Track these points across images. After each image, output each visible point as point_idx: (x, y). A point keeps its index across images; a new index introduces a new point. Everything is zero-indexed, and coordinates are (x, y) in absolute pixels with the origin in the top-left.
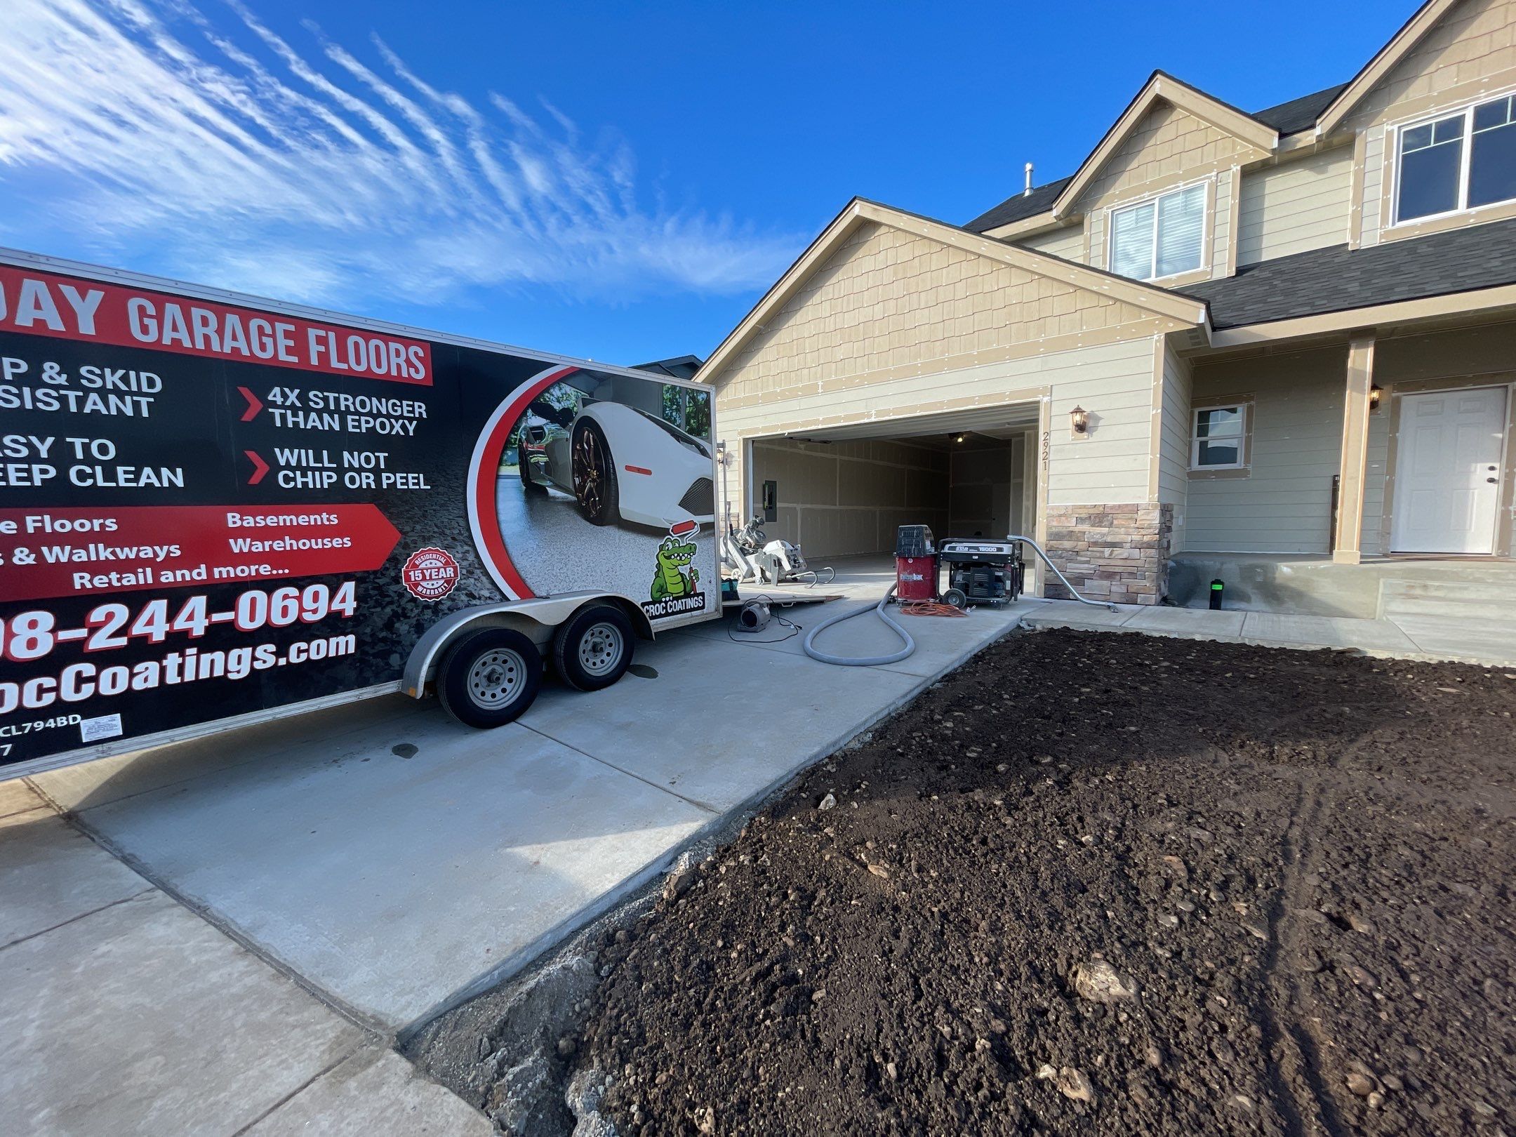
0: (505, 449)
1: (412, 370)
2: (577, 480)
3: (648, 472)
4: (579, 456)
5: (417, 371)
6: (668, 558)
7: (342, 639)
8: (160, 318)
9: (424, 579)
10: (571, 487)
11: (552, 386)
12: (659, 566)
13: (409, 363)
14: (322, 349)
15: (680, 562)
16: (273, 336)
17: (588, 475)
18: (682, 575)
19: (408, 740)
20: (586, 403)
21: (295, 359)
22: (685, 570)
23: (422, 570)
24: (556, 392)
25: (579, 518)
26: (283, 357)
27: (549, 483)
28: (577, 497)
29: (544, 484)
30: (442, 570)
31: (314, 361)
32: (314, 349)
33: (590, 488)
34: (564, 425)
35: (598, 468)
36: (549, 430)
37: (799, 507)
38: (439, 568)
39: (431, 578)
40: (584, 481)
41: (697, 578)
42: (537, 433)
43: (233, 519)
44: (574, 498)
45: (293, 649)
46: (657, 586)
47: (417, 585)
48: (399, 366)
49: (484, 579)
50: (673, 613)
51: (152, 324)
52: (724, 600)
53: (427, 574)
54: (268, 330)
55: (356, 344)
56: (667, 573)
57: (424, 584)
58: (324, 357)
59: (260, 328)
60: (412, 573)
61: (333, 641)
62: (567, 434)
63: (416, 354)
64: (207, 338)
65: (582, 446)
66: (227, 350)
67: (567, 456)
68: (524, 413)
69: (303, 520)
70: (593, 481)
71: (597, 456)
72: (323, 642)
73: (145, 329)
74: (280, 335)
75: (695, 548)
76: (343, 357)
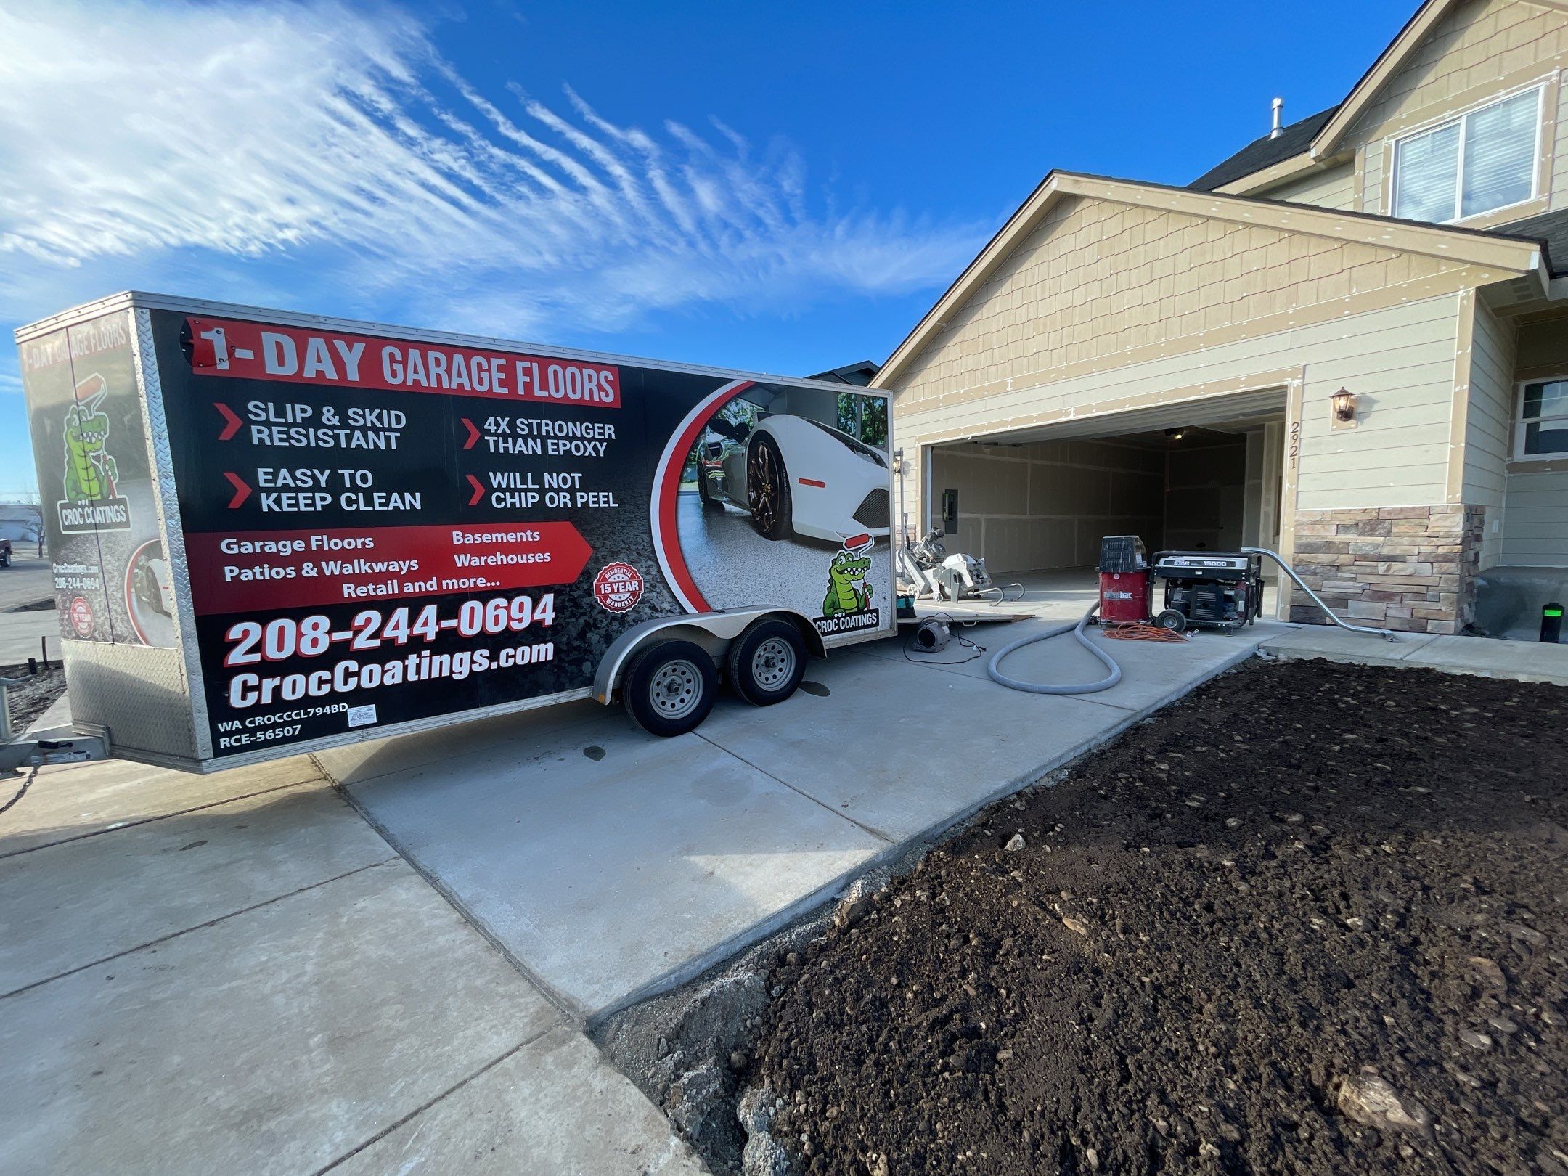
0: (685, 466)
1: (603, 394)
2: (752, 494)
3: (822, 485)
4: (754, 471)
5: (607, 395)
6: (841, 572)
7: (542, 647)
8: (404, 362)
9: (612, 592)
10: (746, 502)
11: (729, 401)
12: (831, 581)
13: (600, 388)
14: (527, 379)
15: (854, 577)
16: (489, 371)
17: (763, 488)
18: (855, 590)
19: (597, 743)
20: (761, 417)
21: (505, 391)
22: (858, 585)
23: (611, 583)
24: (733, 407)
25: (754, 533)
26: (497, 389)
27: (725, 499)
28: (752, 511)
29: (720, 499)
30: (628, 583)
31: (521, 391)
32: (521, 379)
33: (765, 502)
34: (740, 440)
35: (773, 482)
36: (726, 446)
37: (983, 517)
38: (625, 582)
39: (618, 592)
40: (759, 496)
41: (871, 594)
42: (715, 450)
43: (457, 537)
44: (748, 513)
45: (503, 654)
46: (829, 602)
47: (606, 597)
48: (591, 390)
49: (665, 592)
50: (846, 630)
51: (399, 367)
52: (899, 617)
53: (615, 587)
54: (485, 366)
55: (556, 373)
56: (840, 588)
57: (612, 596)
58: (528, 386)
59: (479, 364)
60: (602, 587)
61: (535, 647)
62: (743, 449)
63: (606, 378)
64: (439, 377)
65: (757, 461)
66: (454, 386)
67: (743, 471)
68: (703, 431)
69: (511, 537)
70: (768, 495)
71: (771, 470)
72: (527, 649)
73: (394, 374)
74: (494, 369)
75: (869, 563)
76: (544, 386)
